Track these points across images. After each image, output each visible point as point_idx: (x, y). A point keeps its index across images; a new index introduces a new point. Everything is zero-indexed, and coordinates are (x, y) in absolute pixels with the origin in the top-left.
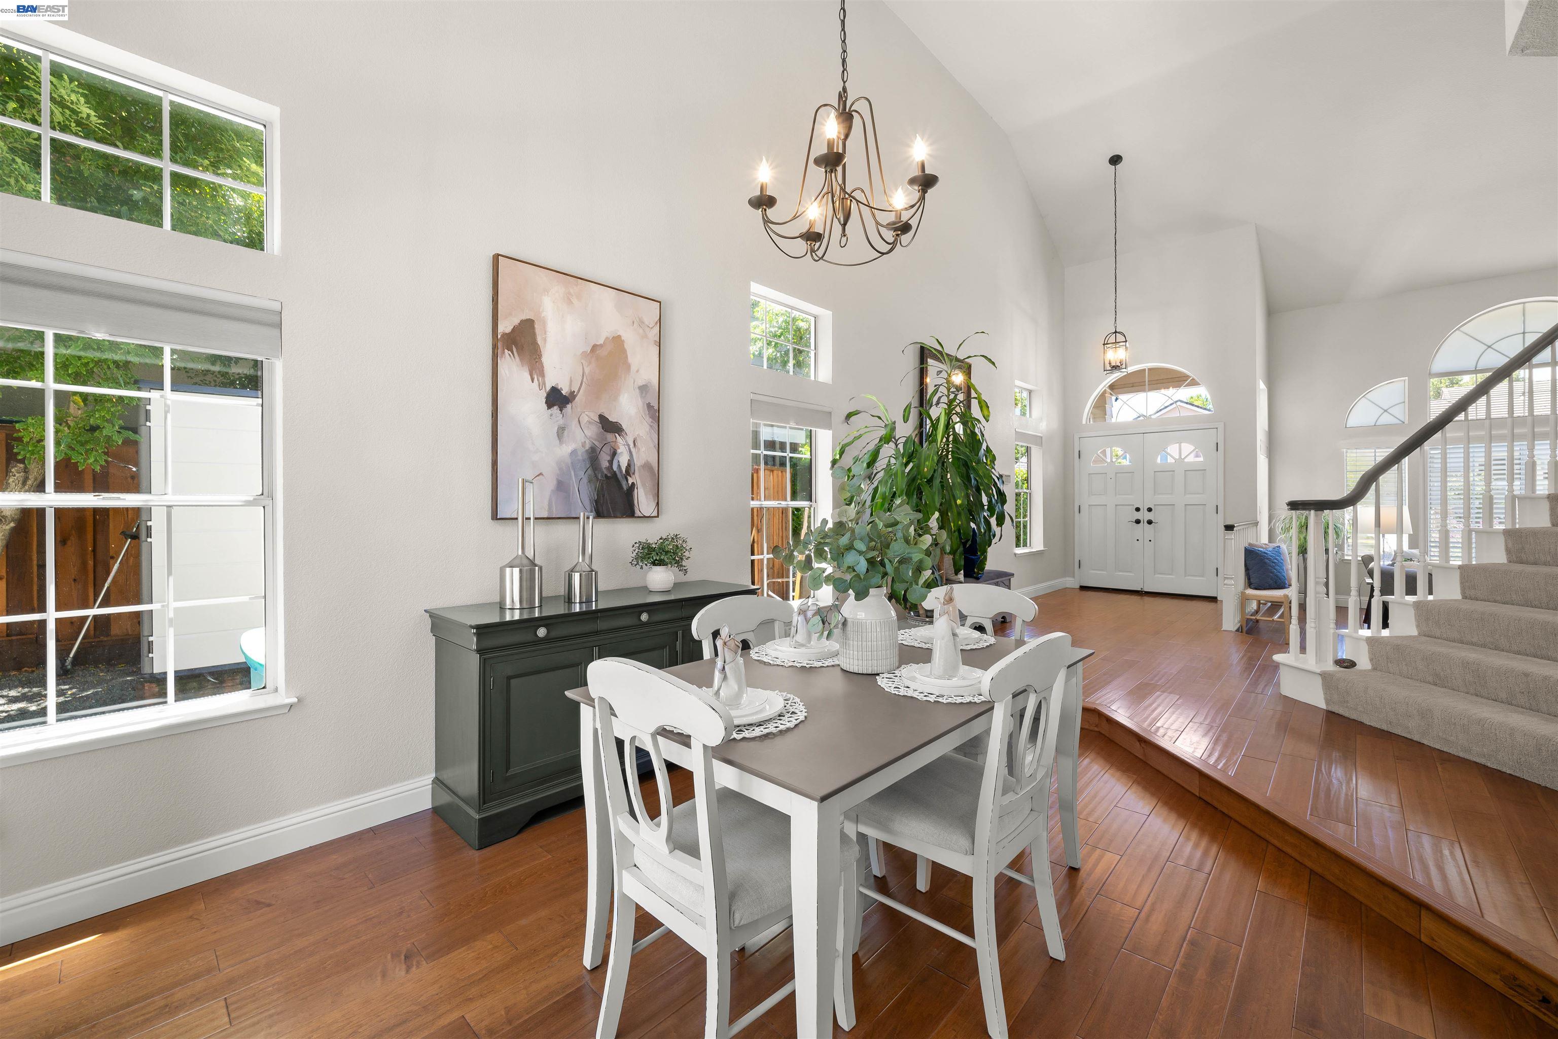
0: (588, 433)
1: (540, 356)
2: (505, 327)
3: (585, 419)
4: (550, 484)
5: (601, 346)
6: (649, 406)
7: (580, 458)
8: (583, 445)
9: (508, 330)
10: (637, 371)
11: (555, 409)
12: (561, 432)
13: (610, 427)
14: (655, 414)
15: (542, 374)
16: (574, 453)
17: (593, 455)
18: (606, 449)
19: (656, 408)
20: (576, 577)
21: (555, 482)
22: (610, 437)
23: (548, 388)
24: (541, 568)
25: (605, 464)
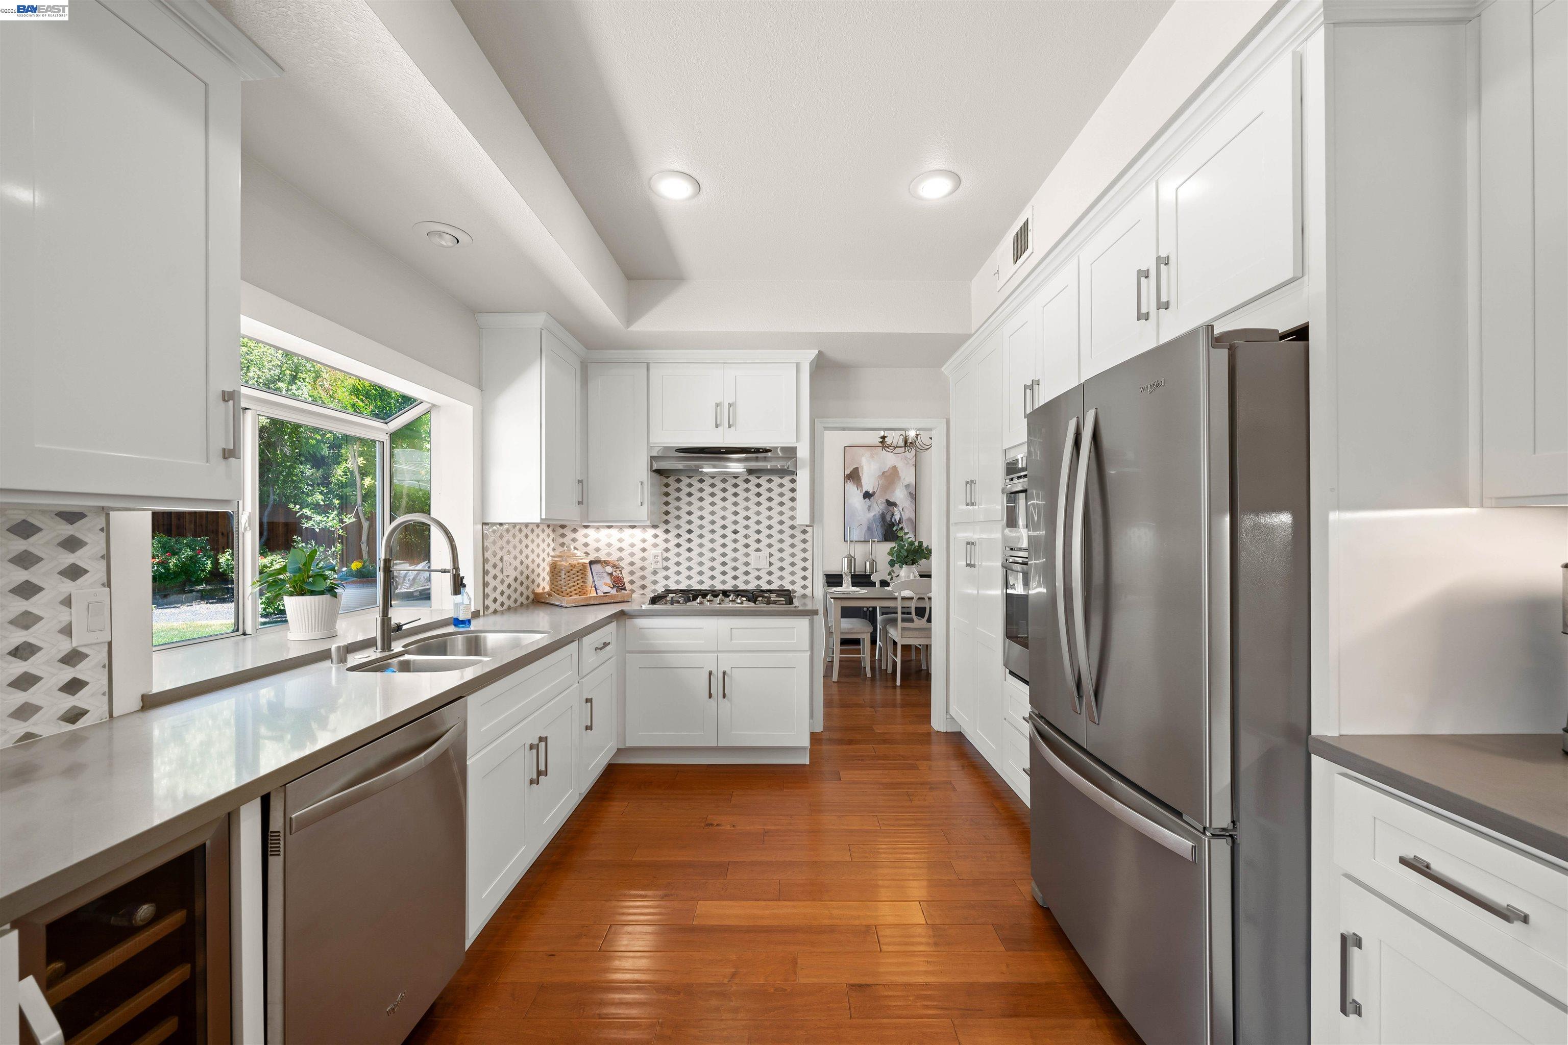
0: (881, 507)
1: (861, 480)
2: (848, 472)
3: (879, 502)
4: (865, 528)
5: (887, 471)
6: (910, 493)
7: (877, 517)
8: (879, 512)
9: (849, 473)
10: (904, 479)
11: (867, 500)
12: (869, 508)
13: (891, 504)
14: (914, 496)
15: (862, 487)
16: (875, 515)
17: (883, 516)
18: (889, 513)
19: (914, 493)
20: (868, 563)
21: (867, 527)
22: (891, 508)
23: (864, 492)
24: (855, 559)
25: (888, 518)
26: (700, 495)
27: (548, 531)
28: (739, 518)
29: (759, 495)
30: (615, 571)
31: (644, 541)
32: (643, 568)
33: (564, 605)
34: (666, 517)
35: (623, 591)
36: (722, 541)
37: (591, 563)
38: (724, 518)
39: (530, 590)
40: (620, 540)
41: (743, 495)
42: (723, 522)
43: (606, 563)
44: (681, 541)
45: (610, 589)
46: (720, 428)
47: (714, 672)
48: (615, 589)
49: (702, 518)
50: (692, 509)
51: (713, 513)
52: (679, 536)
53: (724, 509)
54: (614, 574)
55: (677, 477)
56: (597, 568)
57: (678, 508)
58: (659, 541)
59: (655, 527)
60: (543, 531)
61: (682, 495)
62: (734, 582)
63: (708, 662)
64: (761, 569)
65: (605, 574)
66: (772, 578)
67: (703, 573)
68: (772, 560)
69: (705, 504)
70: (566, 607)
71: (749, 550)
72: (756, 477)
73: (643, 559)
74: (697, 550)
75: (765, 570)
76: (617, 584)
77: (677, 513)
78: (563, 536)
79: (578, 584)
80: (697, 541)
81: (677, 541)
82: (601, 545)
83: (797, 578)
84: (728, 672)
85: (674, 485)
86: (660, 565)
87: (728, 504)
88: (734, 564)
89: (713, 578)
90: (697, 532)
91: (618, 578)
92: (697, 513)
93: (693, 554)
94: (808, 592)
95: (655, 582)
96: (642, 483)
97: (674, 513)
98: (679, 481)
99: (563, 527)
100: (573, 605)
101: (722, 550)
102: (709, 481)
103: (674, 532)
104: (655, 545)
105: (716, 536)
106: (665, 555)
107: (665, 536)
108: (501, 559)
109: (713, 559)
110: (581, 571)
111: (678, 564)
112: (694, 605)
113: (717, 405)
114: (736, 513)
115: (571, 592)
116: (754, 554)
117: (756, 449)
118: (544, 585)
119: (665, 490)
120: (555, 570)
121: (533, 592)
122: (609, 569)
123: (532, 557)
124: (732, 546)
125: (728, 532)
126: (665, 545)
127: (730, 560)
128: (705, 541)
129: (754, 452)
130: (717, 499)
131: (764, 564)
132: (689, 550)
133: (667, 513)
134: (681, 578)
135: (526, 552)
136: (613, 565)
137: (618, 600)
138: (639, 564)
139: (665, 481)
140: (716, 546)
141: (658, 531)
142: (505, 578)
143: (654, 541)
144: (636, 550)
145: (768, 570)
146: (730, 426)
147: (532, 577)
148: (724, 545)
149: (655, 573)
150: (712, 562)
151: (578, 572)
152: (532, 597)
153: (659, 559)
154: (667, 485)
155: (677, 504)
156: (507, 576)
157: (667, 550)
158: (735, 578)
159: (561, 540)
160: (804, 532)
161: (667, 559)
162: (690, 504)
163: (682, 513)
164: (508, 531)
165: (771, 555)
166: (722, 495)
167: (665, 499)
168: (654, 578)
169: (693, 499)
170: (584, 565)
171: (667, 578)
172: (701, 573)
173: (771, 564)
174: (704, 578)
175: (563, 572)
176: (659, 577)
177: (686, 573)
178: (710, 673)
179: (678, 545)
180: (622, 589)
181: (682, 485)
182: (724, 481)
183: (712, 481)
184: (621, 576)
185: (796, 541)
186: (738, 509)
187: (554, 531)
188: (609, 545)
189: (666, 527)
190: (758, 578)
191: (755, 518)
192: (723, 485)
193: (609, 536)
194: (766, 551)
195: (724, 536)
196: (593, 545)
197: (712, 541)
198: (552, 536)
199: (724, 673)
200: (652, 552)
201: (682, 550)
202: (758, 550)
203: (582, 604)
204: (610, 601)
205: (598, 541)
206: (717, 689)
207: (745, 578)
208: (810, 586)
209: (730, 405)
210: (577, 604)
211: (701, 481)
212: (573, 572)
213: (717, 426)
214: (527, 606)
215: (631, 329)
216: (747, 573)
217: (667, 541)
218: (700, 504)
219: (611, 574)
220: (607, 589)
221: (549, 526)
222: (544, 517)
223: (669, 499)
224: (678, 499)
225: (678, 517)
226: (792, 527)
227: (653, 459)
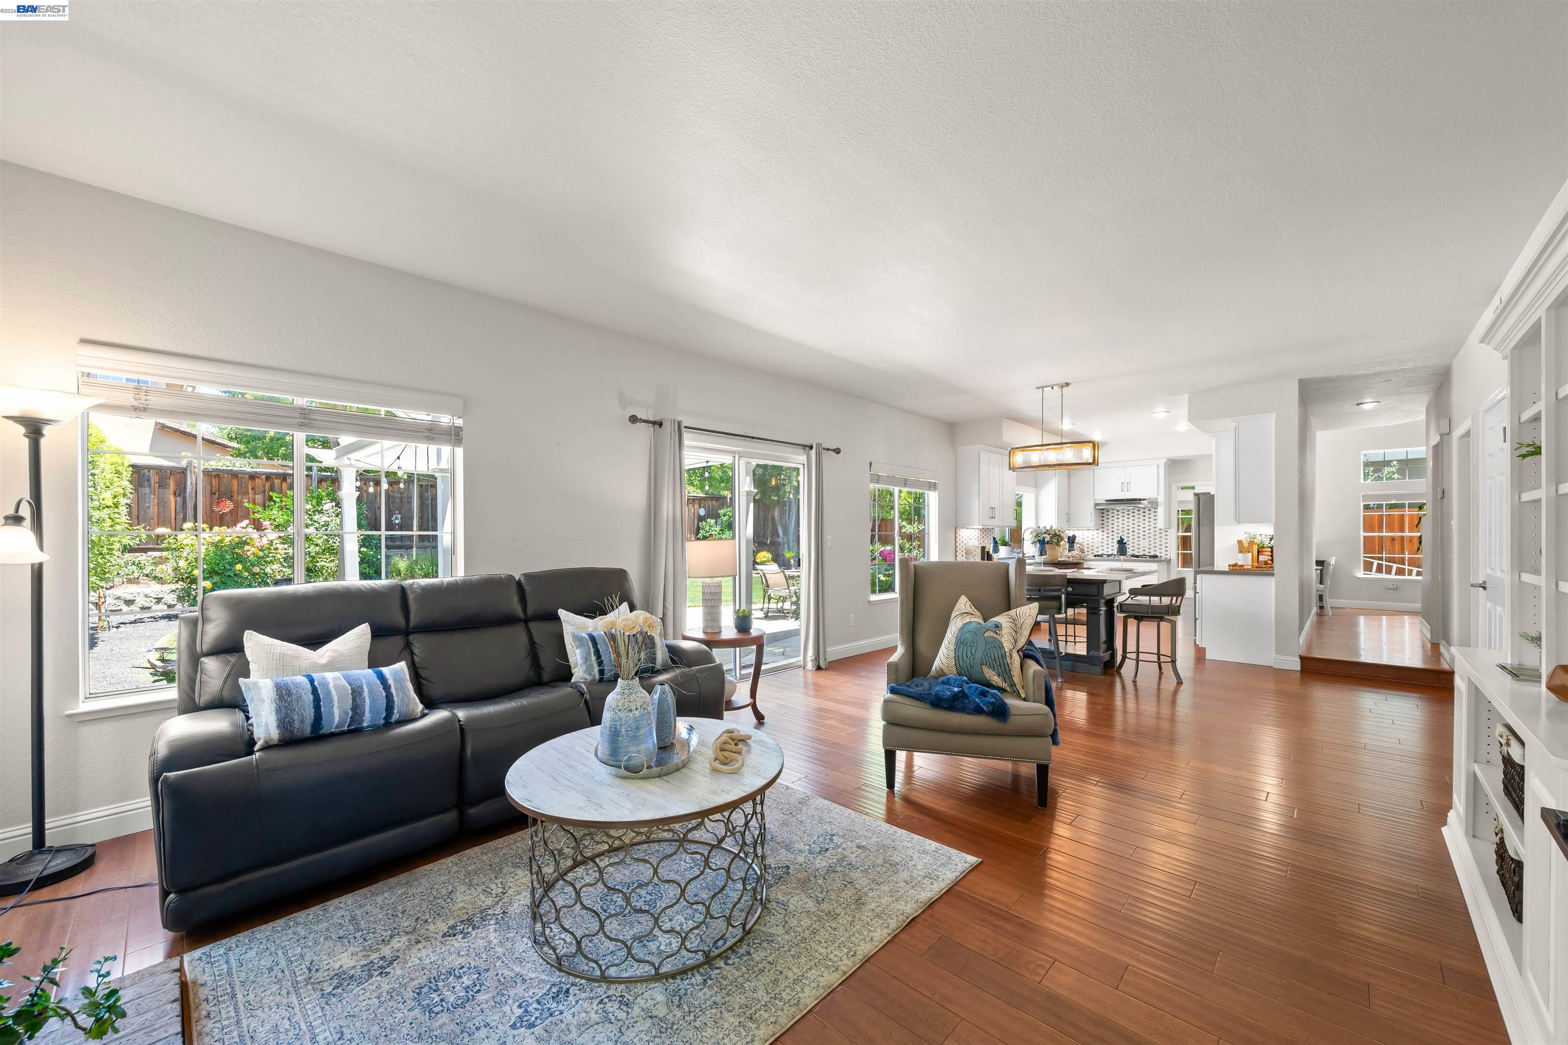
28: (1135, 526)
31: (1093, 535)
34: (1102, 526)
36: (1127, 535)
38: (1128, 526)
40: (1083, 535)
41: (1132, 518)
42: (1128, 528)
44: (1109, 535)
46: (1124, 492)
49: (1118, 526)
50: (1114, 522)
51: (1123, 524)
52: (1108, 533)
53: (1128, 522)
55: (1107, 511)
57: (1108, 522)
58: (1099, 535)
59: (1098, 530)
61: (1108, 516)
64: (1145, 547)
66: (1151, 551)
68: (1150, 543)
69: (1120, 520)
71: (1140, 539)
73: (1093, 542)
75: (1147, 547)
81: (1107, 535)
83: (1163, 551)
86: (1100, 545)
87: (1130, 520)
88: (1133, 545)
90: (1116, 531)
92: (1116, 524)
94: (1168, 557)
96: (1091, 513)
97: (1106, 524)
98: (1108, 513)
102: (1121, 513)
103: (1106, 532)
104: (1098, 537)
105: (1125, 533)
107: (1102, 533)
111: (1108, 544)
112: (1111, 557)
113: (1123, 483)
114: (1134, 524)
116: (1142, 541)
117: (1138, 499)
119: (1102, 516)
124: (1132, 537)
125: (1130, 531)
126: (1102, 537)
129: (1138, 501)
130: (1125, 518)
131: (1147, 545)
133: (1102, 524)
134: (1109, 550)
138: (1091, 544)
139: (1103, 511)
141: (1099, 532)
143: (1097, 535)
144: (1090, 539)
145: (1149, 547)
146: (1127, 491)
149: (1098, 548)
153: (1100, 542)
154: (1103, 513)
157: (1103, 539)
158: (1133, 550)
160: (1166, 531)
161: (1103, 542)
163: (1109, 524)
165: (1150, 541)
166: (1128, 516)
167: (1102, 520)
169: (1114, 519)
171: (1103, 550)
173: (1150, 545)
176: (1099, 550)
179: (1108, 537)
185: (1162, 535)
186: (1134, 522)
189: (1102, 530)
190: (1144, 550)
191: (1142, 526)
194: (1148, 540)
195: (1128, 533)
200: (1096, 539)
202: (1144, 539)
209: (1127, 484)
211: (1117, 511)
213: (1122, 491)
216: (1139, 548)
217: (1103, 535)
218: (1117, 521)
223: (1104, 520)
224: (1108, 519)
225: (1108, 526)
226: (1160, 529)
227: (1096, 504)
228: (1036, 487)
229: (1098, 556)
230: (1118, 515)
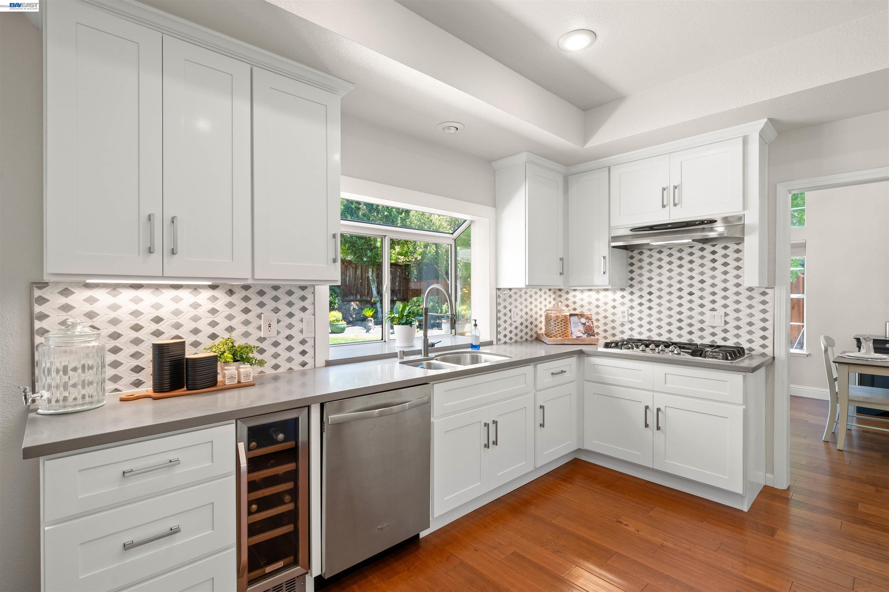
26: (659, 263)
27: (549, 293)
28: (695, 282)
29: (714, 261)
30: (588, 322)
31: (614, 300)
32: (613, 321)
33: (547, 343)
34: (631, 282)
35: (592, 337)
36: (679, 301)
37: (571, 315)
38: (680, 282)
39: (534, 331)
40: (598, 300)
41: (698, 261)
42: (679, 286)
43: (582, 315)
44: (643, 301)
45: (582, 334)
46: (667, 208)
47: (651, 407)
48: (586, 335)
49: (660, 282)
50: (652, 275)
51: (670, 278)
52: (641, 297)
53: (681, 274)
54: (587, 324)
55: (640, 250)
56: (574, 319)
57: (641, 275)
58: (626, 300)
59: (623, 290)
60: (545, 293)
61: (644, 264)
62: (689, 337)
63: (647, 399)
64: (716, 327)
65: (580, 324)
66: (727, 335)
67: (662, 327)
68: (728, 319)
69: (664, 271)
70: (548, 344)
71: (704, 310)
72: (711, 245)
73: (614, 314)
74: (656, 309)
75: (720, 328)
76: (588, 331)
77: (640, 279)
78: (560, 296)
79: (561, 329)
80: (656, 301)
81: (639, 301)
82: (584, 303)
83: (756, 337)
84: (663, 409)
85: (637, 257)
86: (626, 319)
87: (684, 270)
88: (689, 321)
89: (670, 331)
90: (656, 293)
91: (590, 327)
92: (657, 279)
93: (653, 312)
94: (768, 351)
95: (622, 332)
96: (604, 257)
97: (637, 279)
98: (641, 253)
99: (560, 290)
100: (553, 343)
101: (678, 309)
102: (666, 252)
103: (638, 294)
104: (623, 304)
105: (673, 297)
106: (630, 311)
107: (630, 297)
108: (510, 311)
109: (671, 316)
110: (565, 321)
111: (640, 319)
112: (636, 351)
113: (664, 189)
114: (691, 278)
115: (557, 335)
116: (708, 314)
117: (700, 221)
118: (542, 329)
119: (631, 261)
120: (548, 319)
121: (536, 333)
122: (583, 320)
123: (535, 310)
124: (687, 305)
125: (684, 294)
126: (631, 304)
127: (686, 318)
128: (663, 301)
129: (699, 224)
130: (674, 267)
131: (719, 322)
132: (650, 308)
133: (632, 279)
134: (643, 330)
135: (530, 306)
136: (587, 317)
137: (587, 343)
138: (611, 318)
139: (631, 254)
140: (673, 305)
141: (625, 293)
142: (513, 323)
143: (622, 300)
144: (609, 307)
145: (724, 328)
146: (675, 205)
147: (535, 323)
148: (680, 305)
149: (622, 325)
150: (670, 318)
151: (561, 321)
152: (535, 336)
153: (626, 314)
154: (632, 257)
155: (640, 271)
156: (515, 322)
157: (632, 308)
158: (691, 333)
159: (559, 299)
160: (764, 294)
161: (632, 315)
162: (650, 271)
163: (644, 279)
164: (515, 293)
165: (726, 315)
166: (679, 262)
167: (631, 268)
168: (621, 329)
169: (653, 267)
170: (566, 316)
171: (632, 329)
172: (660, 327)
173: (726, 323)
174: (662, 331)
175: (552, 321)
176: (626, 328)
177: (647, 327)
178: (647, 408)
179: (641, 304)
180: (591, 335)
181: (644, 257)
182: (680, 251)
183: (669, 251)
184: (591, 325)
185: (754, 302)
186: (693, 274)
187: (554, 293)
188: (590, 303)
189: (631, 290)
190: (713, 334)
191: (710, 281)
192: (679, 255)
193: (590, 297)
194: (721, 311)
195: (680, 297)
196: (579, 303)
197: (670, 301)
198: (553, 296)
199: (658, 410)
200: (620, 309)
201: (644, 308)
202: (713, 310)
203: (559, 343)
204: (580, 343)
205: (582, 300)
206: (652, 420)
207: (701, 333)
208: (770, 345)
209: (675, 187)
210: (555, 343)
211: (660, 252)
212: (557, 321)
213: (664, 206)
214: (531, 342)
215: (589, 145)
216: (702, 330)
217: (631, 301)
218: (659, 271)
219: (584, 324)
220: (580, 334)
221: (550, 290)
222: (527, 284)
223: (634, 268)
224: (641, 268)
225: (641, 282)
226: (750, 289)
227: (615, 238)
228: (495, 206)
229: (616, 345)
230: (660, 260)
